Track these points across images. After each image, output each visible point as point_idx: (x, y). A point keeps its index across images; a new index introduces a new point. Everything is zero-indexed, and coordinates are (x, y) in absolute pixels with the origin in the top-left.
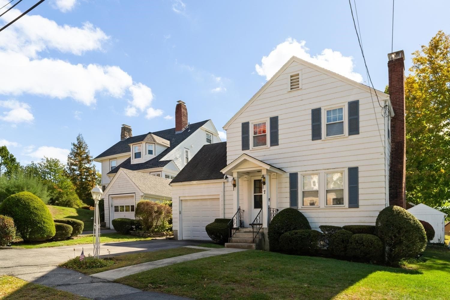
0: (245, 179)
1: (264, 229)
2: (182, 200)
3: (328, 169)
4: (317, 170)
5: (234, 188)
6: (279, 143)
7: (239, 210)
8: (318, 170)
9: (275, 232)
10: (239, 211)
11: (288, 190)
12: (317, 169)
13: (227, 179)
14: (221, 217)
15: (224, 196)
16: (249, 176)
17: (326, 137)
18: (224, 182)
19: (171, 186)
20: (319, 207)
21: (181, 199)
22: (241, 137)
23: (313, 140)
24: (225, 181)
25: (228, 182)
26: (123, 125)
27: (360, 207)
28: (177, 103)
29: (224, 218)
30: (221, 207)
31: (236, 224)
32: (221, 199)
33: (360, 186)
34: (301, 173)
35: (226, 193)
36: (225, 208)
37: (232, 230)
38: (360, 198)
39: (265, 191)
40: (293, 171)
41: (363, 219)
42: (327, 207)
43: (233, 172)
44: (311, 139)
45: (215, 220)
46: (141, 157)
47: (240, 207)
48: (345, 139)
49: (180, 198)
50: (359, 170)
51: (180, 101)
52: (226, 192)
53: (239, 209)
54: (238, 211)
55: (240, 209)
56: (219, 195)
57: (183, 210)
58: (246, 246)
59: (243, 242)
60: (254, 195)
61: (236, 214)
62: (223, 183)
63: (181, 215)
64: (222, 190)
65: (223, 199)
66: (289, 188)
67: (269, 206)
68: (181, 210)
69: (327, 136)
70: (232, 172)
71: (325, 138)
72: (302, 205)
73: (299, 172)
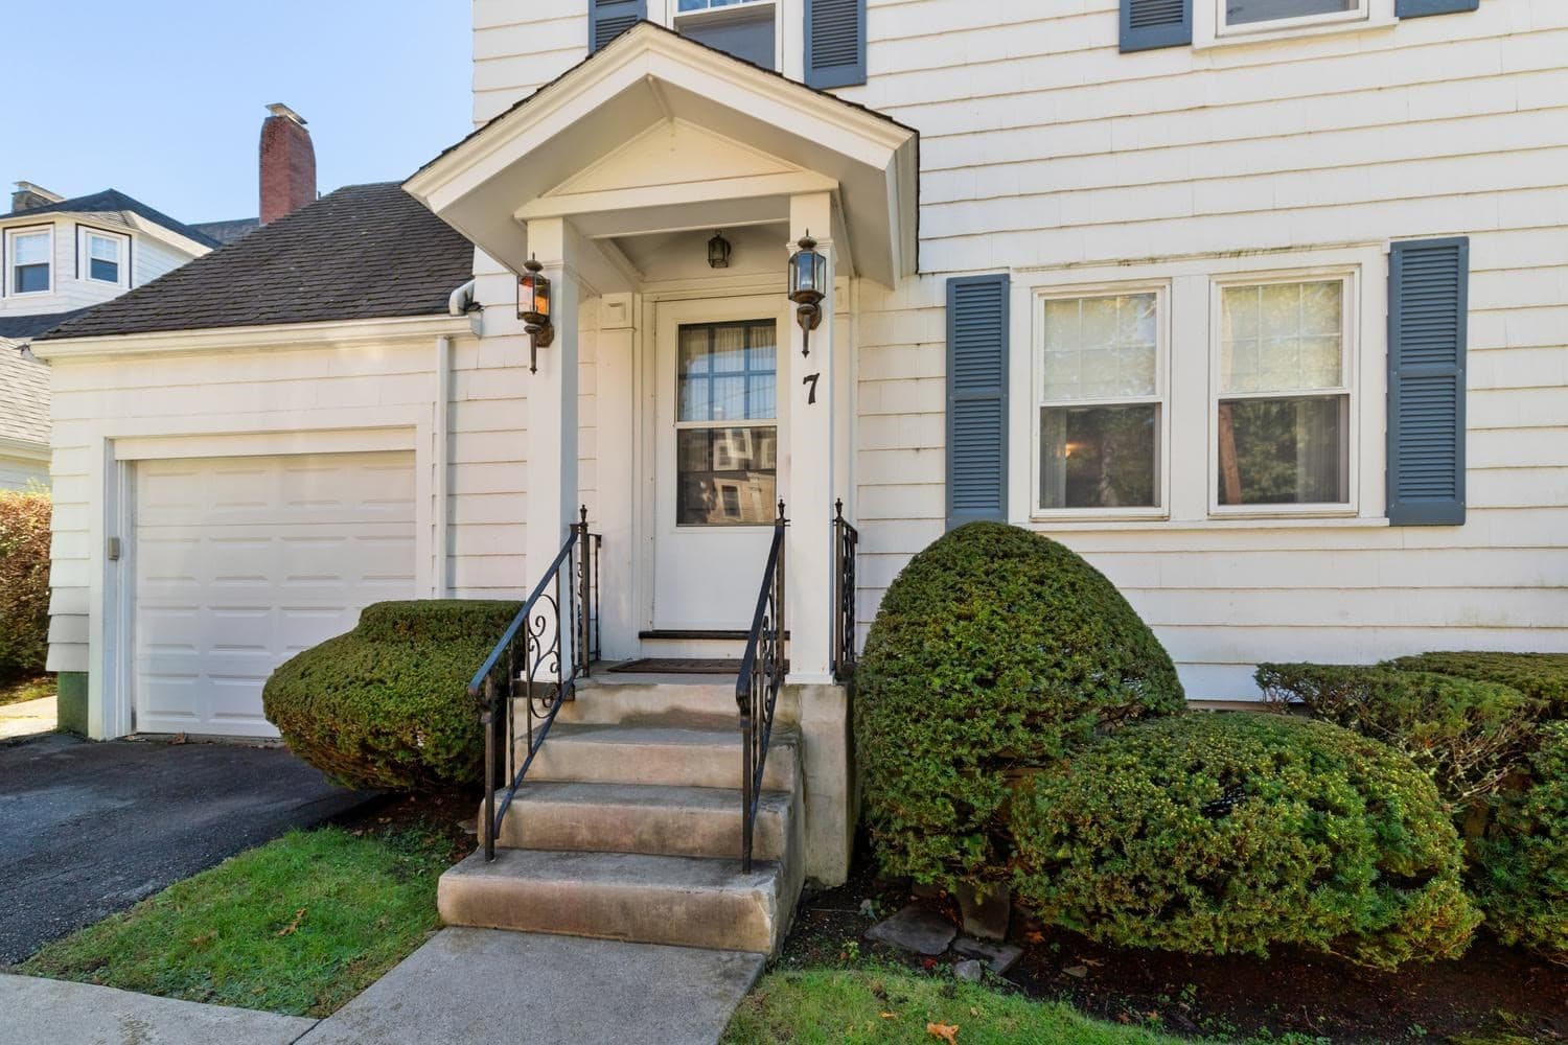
0: (616, 318)
1: (806, 694)
2: (132, 464)
3: (1238, 253)
4: (1153, 260)
5: (539, 351)
6: (870, 72)
7: (572, 540)
8: (1165, 259)
9: (962, 751)
10: (578, 548)
11: (934, 397)
12: (1156, 253)
13: (476, 315)
14: (425, 587)
15: (451, 434)
16: (638, 297)
17: (1224, 29)
18: (451, 340)
19: (46, 361)
20: (1163, 519)
21: (124, 452)
22: (586, 21)
23: (1125, 48)
24: (461, 325)
25: (479, 335)
26: (22, 184)
27: (1469, 515)
28: (269, 114)
29: (451, 588)
30: (428, 515)
31: (553, 658)
32: (430, 455)
33: (1478, 369)
34: (1038, 279)
35: (465, 418)
36: (458, 521)
37: (520, 703)
38: (1471, 460)
39: (814, 378)
40: (976, 262)
41: (1489, 606)
42: (1223, 518)
43: (525, 222)
44: (1115, 41)
45: (366, 614)
46: (46, 288)
47: (584, 511)
48: (1372, 43)
49: (117, 444)
50: (1475, 259)
51: (281, 106)
52: (462, 411)
53: (578, 533)
54: (567, 549)
55: (584, 525)
56: (413, 427)
57: (141, 533)
58: (679, 910)
59: (627, 840)
60: (679, 431)
61: (555, 569)
62: (440, 345)
63: (122, 562)
64: (439, 396)
65: (439, 459)
66: (942, 384)
67: (839, 505)
68: (122, 533)
69: (1229, 22)
70: (519, 214)
71: (1216, 36)
72: (1036, 505)
73: (1019, 270)
